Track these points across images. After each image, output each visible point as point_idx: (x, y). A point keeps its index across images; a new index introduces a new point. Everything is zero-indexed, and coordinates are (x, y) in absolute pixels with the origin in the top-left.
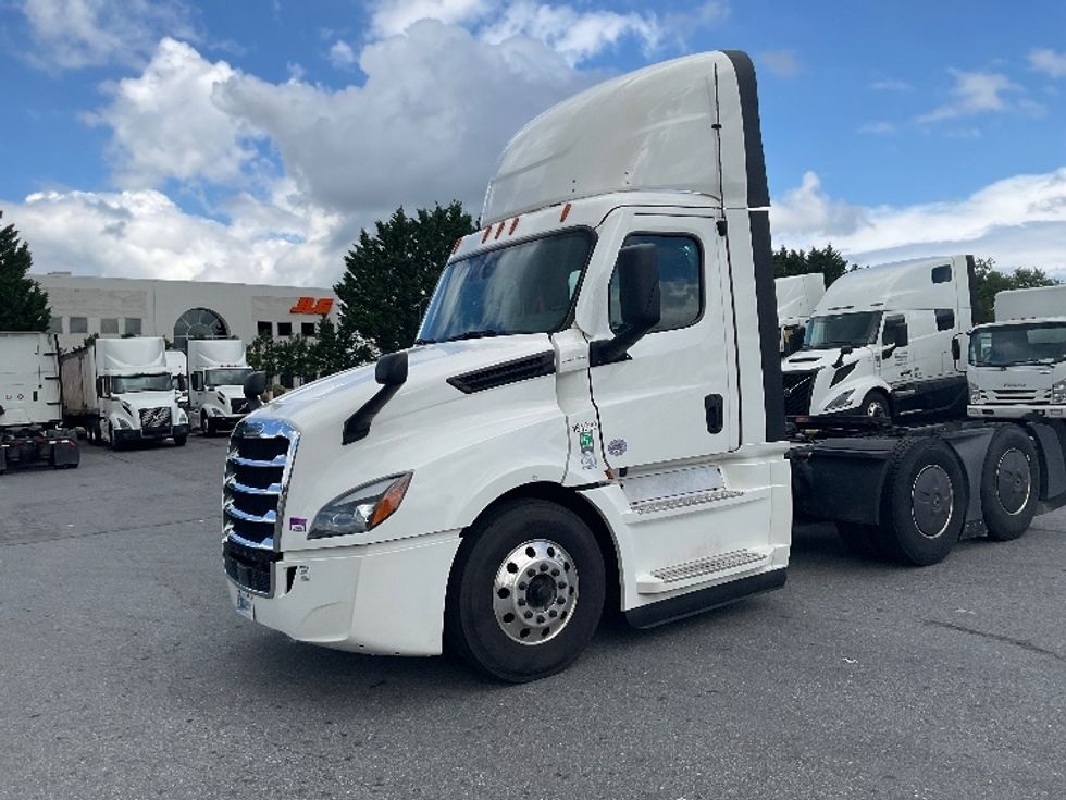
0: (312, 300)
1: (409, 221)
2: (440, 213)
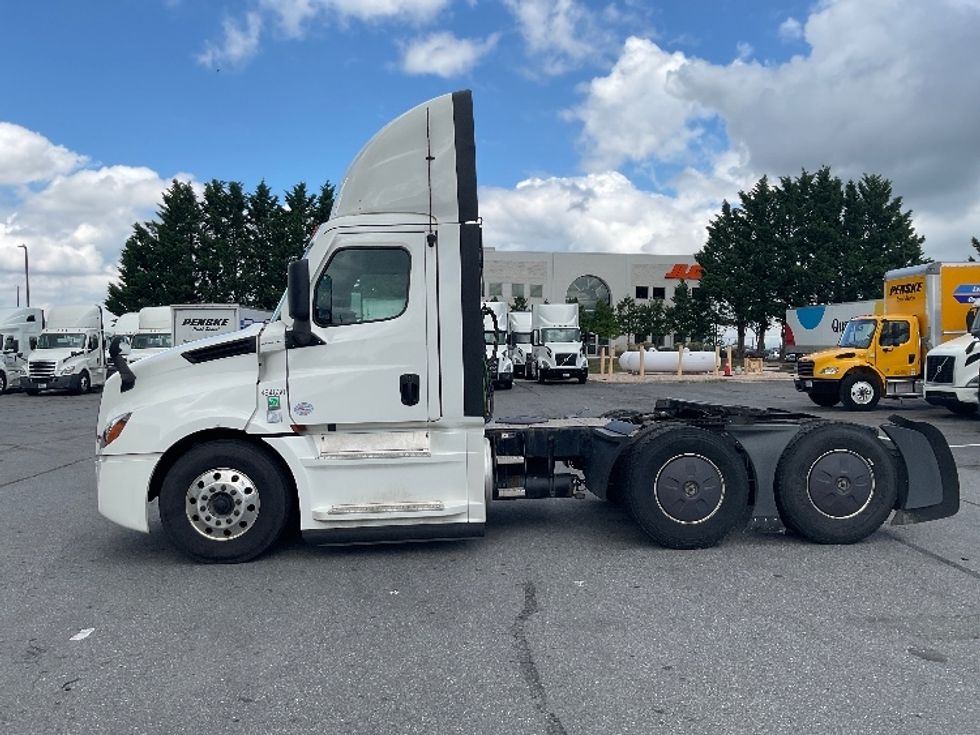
0: (686, 266)
1: (771, 189)
2: (805, 180)
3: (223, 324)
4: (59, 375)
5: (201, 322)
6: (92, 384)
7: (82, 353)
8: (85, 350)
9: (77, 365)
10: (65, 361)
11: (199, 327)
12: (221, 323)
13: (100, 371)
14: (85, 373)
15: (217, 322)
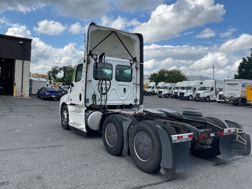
3: (237, 85)
4: (201, 97)
5: (231, 84)
6: (211, 100)
7: (208, 92)
8: (209, 91)
9: (206, 95)
10: (203, 93)
11: (231, 85)
12: (236, 84)
13: (214, 96)
14: (208, 97)
15: (235, 84)
